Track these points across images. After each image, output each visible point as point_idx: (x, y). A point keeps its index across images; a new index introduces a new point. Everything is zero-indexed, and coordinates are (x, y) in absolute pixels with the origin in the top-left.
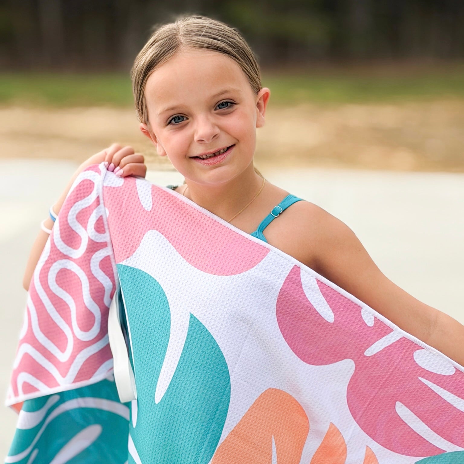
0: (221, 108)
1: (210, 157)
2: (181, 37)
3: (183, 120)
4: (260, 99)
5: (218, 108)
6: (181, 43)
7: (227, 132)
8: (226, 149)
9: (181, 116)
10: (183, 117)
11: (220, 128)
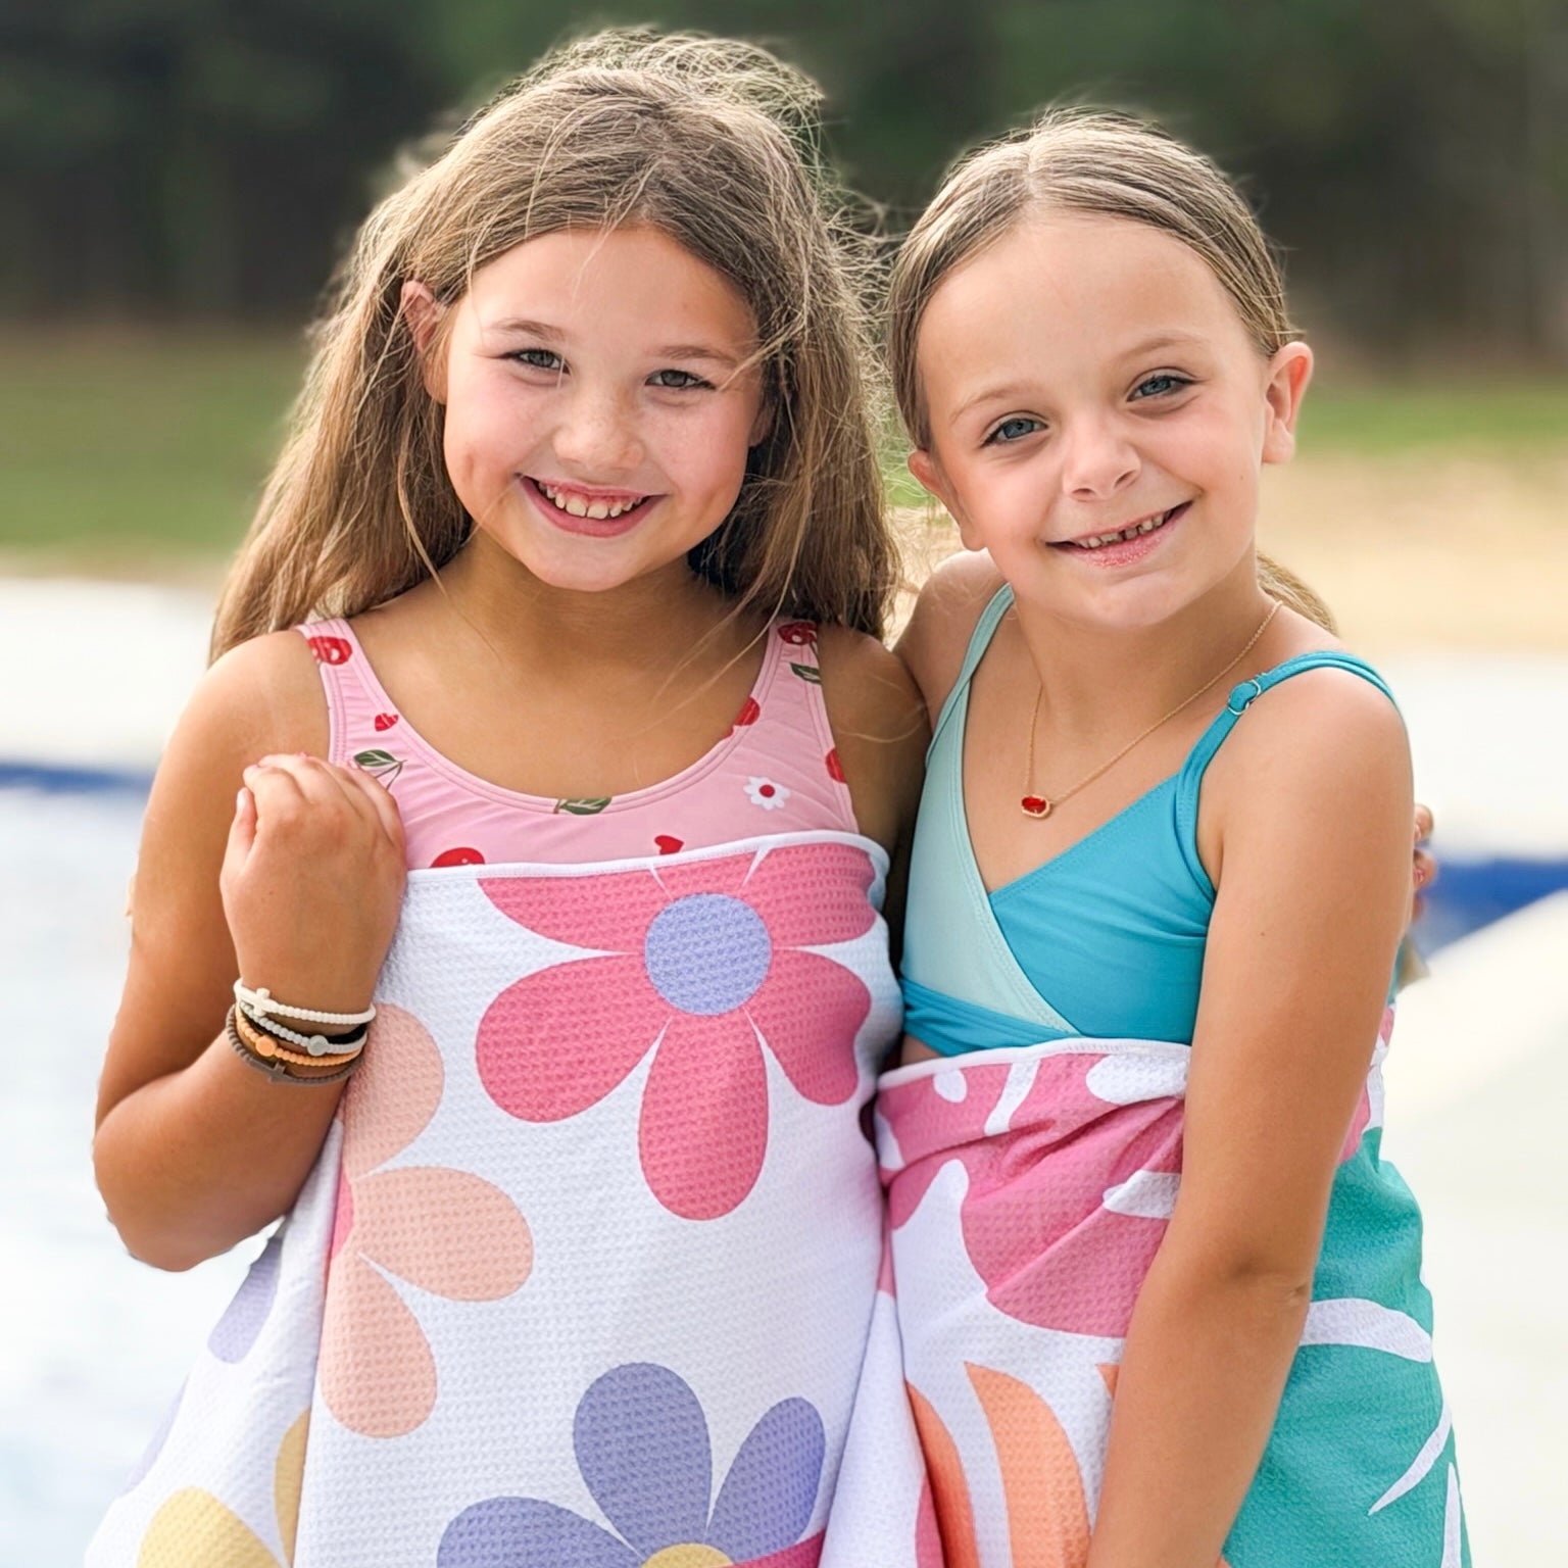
0: (1149, 394)
1: (1111, 544)
2: (1031, 180)
3: (1032, 430)
4: (1278, 376)
5: (1139, 393)
6: (1029, 197)
7: (1165, 468)
8: (1159, 520)
9: (1026, 420)
10: (1032, 422)
11: (1142, 452)
